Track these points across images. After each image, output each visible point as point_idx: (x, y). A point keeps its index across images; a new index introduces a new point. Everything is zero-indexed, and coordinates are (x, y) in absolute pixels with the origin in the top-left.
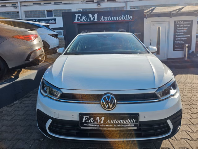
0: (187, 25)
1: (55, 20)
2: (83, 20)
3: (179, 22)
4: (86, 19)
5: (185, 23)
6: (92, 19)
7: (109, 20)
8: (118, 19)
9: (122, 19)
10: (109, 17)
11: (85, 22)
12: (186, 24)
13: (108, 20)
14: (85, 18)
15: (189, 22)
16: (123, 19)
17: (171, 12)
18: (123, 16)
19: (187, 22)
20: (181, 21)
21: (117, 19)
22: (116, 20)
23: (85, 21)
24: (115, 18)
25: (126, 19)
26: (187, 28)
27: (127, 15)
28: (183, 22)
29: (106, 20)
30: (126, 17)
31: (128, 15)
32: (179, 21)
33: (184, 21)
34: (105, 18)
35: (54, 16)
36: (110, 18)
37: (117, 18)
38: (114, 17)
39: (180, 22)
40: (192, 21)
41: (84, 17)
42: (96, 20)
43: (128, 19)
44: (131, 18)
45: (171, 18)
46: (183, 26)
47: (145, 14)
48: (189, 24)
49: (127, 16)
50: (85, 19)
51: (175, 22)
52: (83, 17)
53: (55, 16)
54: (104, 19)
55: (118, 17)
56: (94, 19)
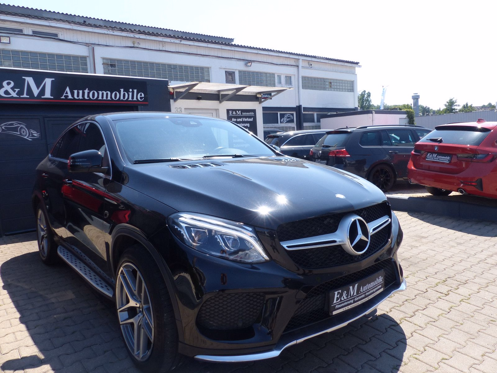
0: (247, 119)
2: (6, 92)
3: (234, 112)
4: (14, 91)
5: (244, 114)
6: (36, 92)
7: (86, 97)
8: (111, 97)
9: (122, 98)
10: (86, 91)
11: (12, 97)
12: (246, 117)
13: (84, 99)
14: (13, 89)
15: (250, 113)
16: (124, 97)
17: (219, 91)
18: (122, 90)
19: (248, 114)
20: (239, 110)
21: (107, 97)
22: (105, 98)
23: (14, 94)
24: (103, 94)
25: (130, 99)
26: (248, 125)
27: (131, 90)
28: (241, 113)
29: (78, 96)
30: (131, 94)
31: (135, 91)
32: (235, 110)
33: (243, 111)
34: (76, 92)
36: (89, 93)
37: (107, 94)
38: (100, 93)
39: (236, 112)
40: (254, 111)
41: (9, 84)
42: (48, 94)
43: (135, 99)
44: (141, 98)
45: (220, 102)
46: (241, 120)
47: (171, 90)
48: (250, 117)
49: (133, 92)
50: (11, 91)
51: (228, 111)
52: (5, 83)
54: (73, 94)
55: (109, 93)
56: (42, 92)
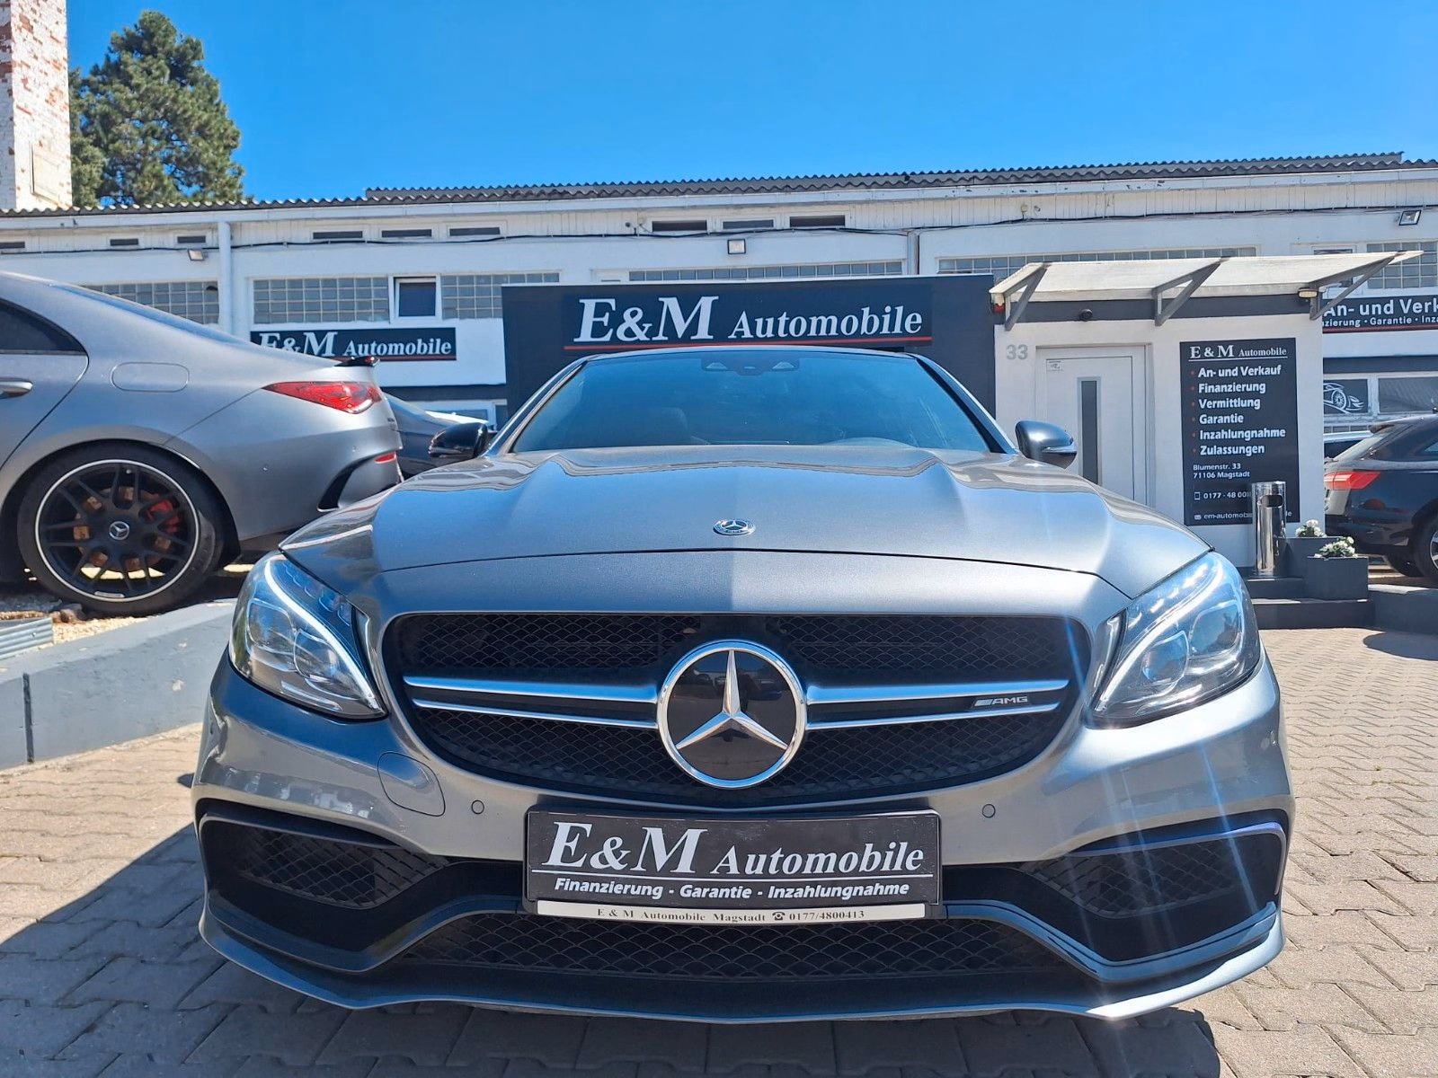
0: (1259, 371)
1: (448, 335)
8: (838, 329)
12: (1253, 363)
15: (1272, 351)
16: (870, 327)
17: (1156, 291)
18: (866, 310)
19: (1263, 352)
20: (1226, 344)
21: (829, 331)
25: (885, 330)
26: (1262, 388)
27: (888, 309)
28: (1236, 353)
29: (764, 332)
30: (887, 318)
32: (1214, 345)
35: (445, 309)
37: (829, 322)
39: (1215, 350)
43: (897, 330)
44: (913, 327)
45: (1158, 324)
47: (998, 301)
48: (1271, 363)
49: (893, 314)
53: (449, 312)
55: (834, 319)
56: (693, 327)
